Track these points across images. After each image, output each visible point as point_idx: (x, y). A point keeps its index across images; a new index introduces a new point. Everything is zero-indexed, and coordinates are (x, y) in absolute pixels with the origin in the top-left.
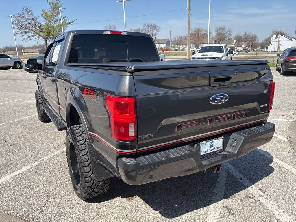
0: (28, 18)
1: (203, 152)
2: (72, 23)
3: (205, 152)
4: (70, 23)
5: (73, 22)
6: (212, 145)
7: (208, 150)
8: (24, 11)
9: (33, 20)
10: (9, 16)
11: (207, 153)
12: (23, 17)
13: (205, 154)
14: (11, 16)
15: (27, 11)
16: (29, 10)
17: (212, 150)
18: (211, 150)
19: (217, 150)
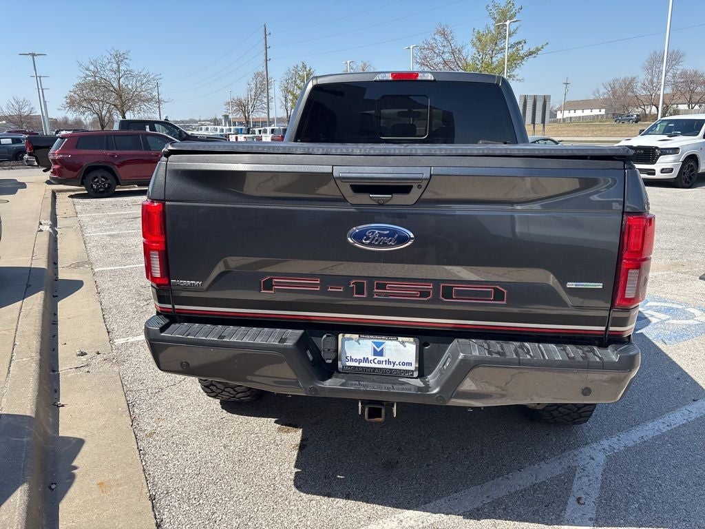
0: (442, 49)
1: (352, 360)
2: (535, 52)
3: (360, 361)
4: (531, 54)
5: (538, 50)
6: (378, 350)
7: (366, 360)
8: (436, 37)
9: (453, 53)
10: (409, 48)
11: (362, 365)
12: (432, 49)
13: (356, 367)
14: (411, 47)
15: (444, 34)
16: (448, 31)
17: (379, 362)
18: (376, 361)
19: (396, 367)
